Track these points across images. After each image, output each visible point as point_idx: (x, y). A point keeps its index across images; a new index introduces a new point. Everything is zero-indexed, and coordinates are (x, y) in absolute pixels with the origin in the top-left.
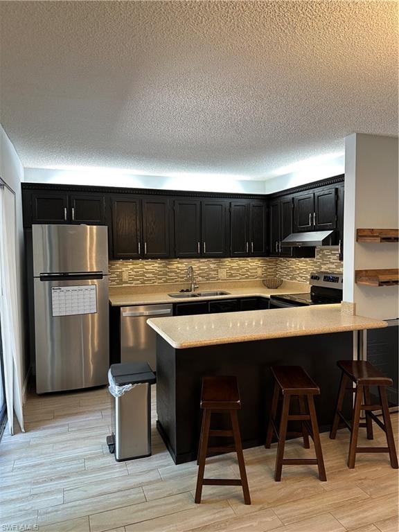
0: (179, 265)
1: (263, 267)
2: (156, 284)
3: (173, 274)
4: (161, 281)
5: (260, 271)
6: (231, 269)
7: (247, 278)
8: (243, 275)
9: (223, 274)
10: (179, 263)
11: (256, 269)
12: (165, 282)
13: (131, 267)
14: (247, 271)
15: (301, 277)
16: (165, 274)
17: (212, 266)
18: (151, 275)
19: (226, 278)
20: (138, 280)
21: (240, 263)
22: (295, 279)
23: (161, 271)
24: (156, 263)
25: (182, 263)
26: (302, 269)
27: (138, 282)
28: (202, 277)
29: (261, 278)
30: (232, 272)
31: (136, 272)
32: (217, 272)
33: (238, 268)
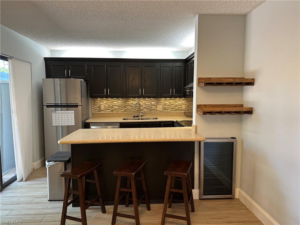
0: (133, 102)
1: (186, 104)
2: (120, 112)
3: (130, 107)
4: (123, 111)
5: (184, 107)
6: (165, 104)
7: (175, 110)
8: (172, 109)
9: (160, 108)
10: (133, 101)
11: (182, 105)
12: (125, 111)
13: (106, 102)
14: (176, 106)
16: (125, 107)
17: (153, 103)
18: (117, 107)
19: (161, 110)
20: (109, 109)
21: (171, 101)
23: (122, 105)
24: (119, 100)
25: (135, 101)
27: (110, 111)
28: (147, 109)
29: (184, 110)
30: (166, 107)
31: (108, 105)
32: (157, 107)
33: (170, 104)
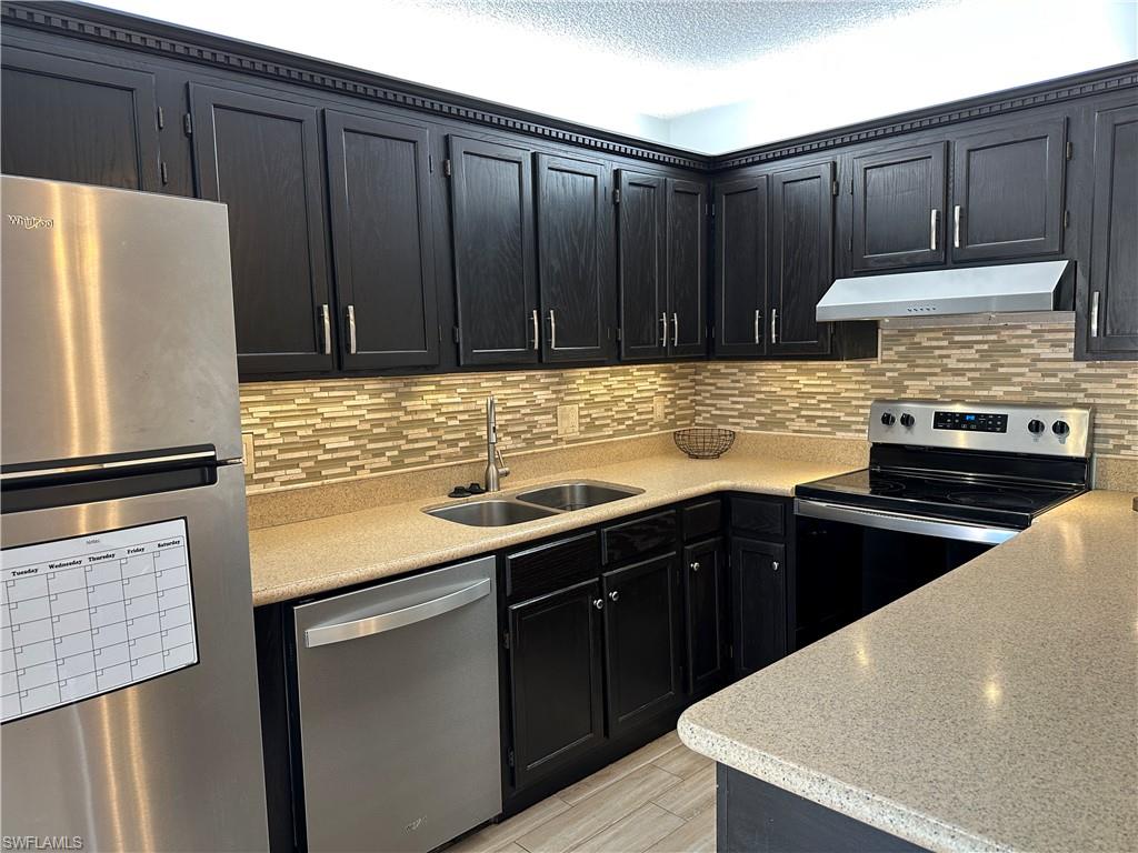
0: (442, 398)
1: (664, 394)
2: (362, 474)
3: (423, 432)
4: (383, 461)
5: (659, 407)
6: (591, 403)
7: (631, 429)
8: (620, 422)
9: (570, 422)
10: (440, 389)
11: (650, 400)
12: (397, 463)
13: (263, 411)
14: (631, 406)
15: (810, 419)
16: (396, 434)
17: (541, 396)
18: (345, 442)
19: (577, 435)
20: (293, 464)
21: (614, 382)
22: (781, 424)
23: (378, 423)
24: (361, 390)
25: (450, 389)
26: (812, 395)
27: (296, 473)
28: (515, 435)
29: (662, 426)
30: (595, 413)
31: (286, 432)
32: (555, 416)
33: (608, 398)
